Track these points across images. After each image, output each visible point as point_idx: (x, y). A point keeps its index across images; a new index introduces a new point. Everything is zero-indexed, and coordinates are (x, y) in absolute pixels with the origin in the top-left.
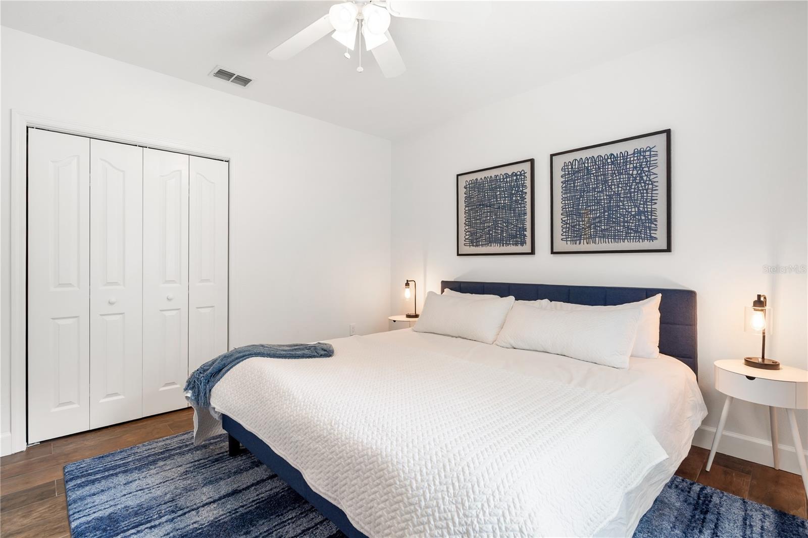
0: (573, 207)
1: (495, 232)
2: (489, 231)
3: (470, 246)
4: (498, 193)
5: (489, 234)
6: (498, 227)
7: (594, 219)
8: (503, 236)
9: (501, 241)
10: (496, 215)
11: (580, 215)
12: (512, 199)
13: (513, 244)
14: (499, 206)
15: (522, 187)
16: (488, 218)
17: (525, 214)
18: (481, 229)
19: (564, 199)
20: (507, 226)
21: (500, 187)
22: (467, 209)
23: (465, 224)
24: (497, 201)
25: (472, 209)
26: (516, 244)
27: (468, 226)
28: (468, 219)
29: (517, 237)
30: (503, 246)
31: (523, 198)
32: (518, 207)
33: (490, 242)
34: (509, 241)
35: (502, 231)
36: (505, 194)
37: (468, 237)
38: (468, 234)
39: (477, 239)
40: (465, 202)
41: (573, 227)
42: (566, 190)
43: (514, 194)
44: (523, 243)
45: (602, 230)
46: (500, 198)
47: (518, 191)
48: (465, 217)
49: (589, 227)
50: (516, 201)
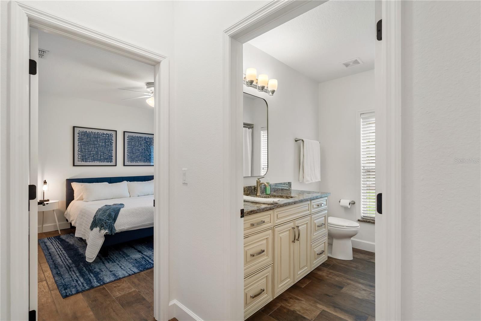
0: (131, 151)
1: (97, 156)
2: (93, 155)
3: (81, 162)
4: (99, 140)
5: (94, 157)
6: (99, 154)
7: (138, 155)
8: (101, 158)
9: (100, 160)
10: (97, 149)
11: (133, 153)
12: (106, 144)
13: (106, 162)
14: (99, 146)
15: (111, 140)
16: (93, 150)
17: (112, 150)
18: (88, 154)
19: (128, 147)
20: (104, 154)
21: (100, 138)
22: (79, 144)
23: (78, 151)
24: (98, 143)
25: (82, 145)
26: (108, 162)
27: (80, 152)
28: (80, 149)
29: (108, 159)
30: (101, 162)
31: (111, 144)
32: (109, 148)
33: (94, 160)
34: (104, 161)
35: (101, 156)
36: (102, 141)
37: (80, 157)
38: (80, 156)
39: (86, 159)
40: (78, 141)
41: (131, 157)
42: (129, 145)
43: (107, 142)
44: (111, 162)
45: (140, 159)
46: (100, 142)
47: (109, 141)
48: (78, 148)
49: (136, 158)
50: (108, 145)
